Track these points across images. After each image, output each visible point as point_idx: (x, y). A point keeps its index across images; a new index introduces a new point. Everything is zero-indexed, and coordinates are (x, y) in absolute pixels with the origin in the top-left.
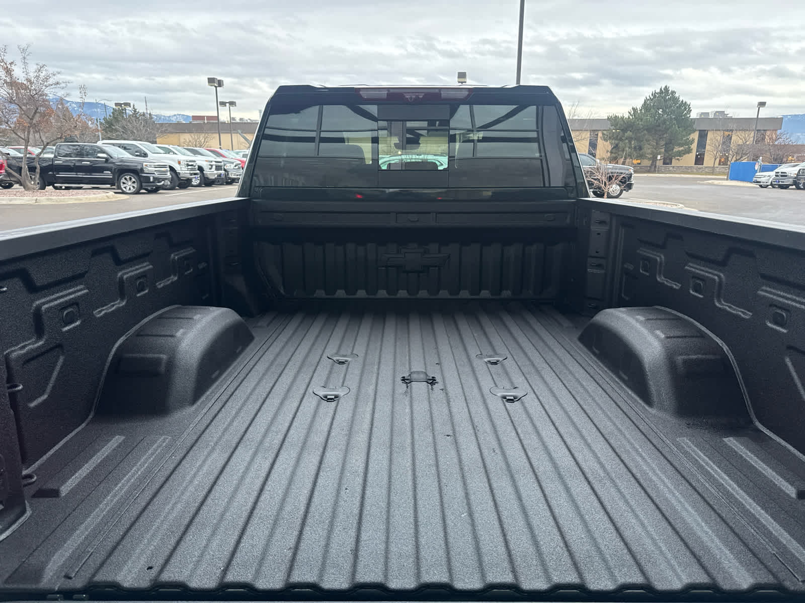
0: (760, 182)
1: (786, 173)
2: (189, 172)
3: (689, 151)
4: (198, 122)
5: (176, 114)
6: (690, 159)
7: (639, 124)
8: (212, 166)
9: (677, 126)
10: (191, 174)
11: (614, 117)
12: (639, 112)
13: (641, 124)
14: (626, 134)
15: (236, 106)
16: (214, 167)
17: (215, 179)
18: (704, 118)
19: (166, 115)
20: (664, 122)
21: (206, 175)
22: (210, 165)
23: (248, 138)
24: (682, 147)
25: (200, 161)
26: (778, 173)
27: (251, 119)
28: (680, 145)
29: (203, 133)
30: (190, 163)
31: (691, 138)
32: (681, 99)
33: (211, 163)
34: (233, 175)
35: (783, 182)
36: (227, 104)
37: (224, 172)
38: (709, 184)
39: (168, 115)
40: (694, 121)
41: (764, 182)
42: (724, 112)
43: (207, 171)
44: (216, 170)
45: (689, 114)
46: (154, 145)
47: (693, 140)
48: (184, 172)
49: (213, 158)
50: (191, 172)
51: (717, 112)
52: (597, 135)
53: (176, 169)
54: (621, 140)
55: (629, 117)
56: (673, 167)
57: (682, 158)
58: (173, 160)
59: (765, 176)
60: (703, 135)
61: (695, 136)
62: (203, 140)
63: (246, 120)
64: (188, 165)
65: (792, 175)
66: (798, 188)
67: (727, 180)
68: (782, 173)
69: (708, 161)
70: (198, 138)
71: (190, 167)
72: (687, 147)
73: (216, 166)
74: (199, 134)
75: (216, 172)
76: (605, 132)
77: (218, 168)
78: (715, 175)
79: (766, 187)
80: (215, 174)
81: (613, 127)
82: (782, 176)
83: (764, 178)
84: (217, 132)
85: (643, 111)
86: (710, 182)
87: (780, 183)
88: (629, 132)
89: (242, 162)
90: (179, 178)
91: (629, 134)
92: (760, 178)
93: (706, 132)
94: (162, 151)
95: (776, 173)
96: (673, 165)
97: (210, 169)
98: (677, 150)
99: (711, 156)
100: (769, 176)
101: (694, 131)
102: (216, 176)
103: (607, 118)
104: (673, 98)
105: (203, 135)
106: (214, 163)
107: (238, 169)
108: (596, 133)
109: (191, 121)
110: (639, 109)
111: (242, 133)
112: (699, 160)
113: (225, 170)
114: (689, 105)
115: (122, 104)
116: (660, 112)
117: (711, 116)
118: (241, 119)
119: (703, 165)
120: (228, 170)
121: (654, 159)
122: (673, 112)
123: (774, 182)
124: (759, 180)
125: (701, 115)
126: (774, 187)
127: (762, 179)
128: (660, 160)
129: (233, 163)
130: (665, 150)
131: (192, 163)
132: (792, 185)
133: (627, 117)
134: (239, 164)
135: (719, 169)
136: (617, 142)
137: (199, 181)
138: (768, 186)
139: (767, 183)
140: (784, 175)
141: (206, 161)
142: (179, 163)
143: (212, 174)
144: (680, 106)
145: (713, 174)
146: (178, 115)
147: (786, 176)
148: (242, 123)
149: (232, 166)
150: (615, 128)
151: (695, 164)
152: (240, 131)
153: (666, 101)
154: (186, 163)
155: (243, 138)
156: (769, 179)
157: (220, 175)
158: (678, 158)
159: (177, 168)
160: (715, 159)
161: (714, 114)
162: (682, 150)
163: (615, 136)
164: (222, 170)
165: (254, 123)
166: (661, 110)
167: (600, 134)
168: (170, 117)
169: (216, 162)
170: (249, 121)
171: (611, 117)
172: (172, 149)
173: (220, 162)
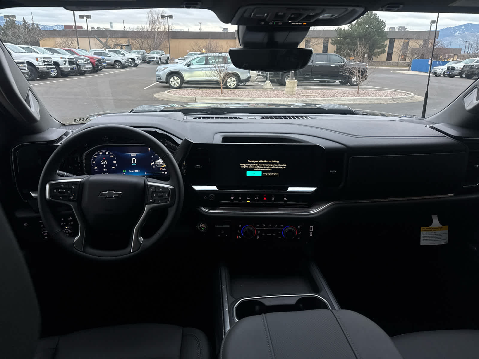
0: (436, 73)
1: (454, 67)
2: (46, 67)
3: (383, 52)
4: (69, 30)
5: (57, 25)
6: (384, 56)
7: (354, 34)
8: (66, 62)
9: (377, 35)
10: (48, 69)
11: (339, 29)
12: (354, 26)
13: (356, 34)
14: (346, 41)
15: (91, 18)
16: (67, 62)
17: (69, 71)
18: (392, 31)
19: (50, 25)
20: (370, 33)
21: (62, 68)
22: (64, 61)
23: (102, 41)
24: (380, 49)
25: (56, 58)
26: (449, 67)
27: (105, 28)
28: (379, 48)
29: (70, 37)
30: (46, 60)
31: (385, 43)
32: (380, 18)
33: (65, 60)
34: (83, 68)
35: (452, 73)
36: (85, 17)
37: (76, 66)
38: (400, 74)
39: (52, 25)
40: (387, 33)
41: (439, 73)
42: (404, 27)
43: (62, 65)
44: (69, 65)
45: (384, 28)
46: (16, 46)
47: (386, 44)
48: (42, 67)
49: (67, 56)
50: (48, 67)
51: (400, 27)
52: (328, 41)
53: (35, 65)
54: (343, 44)
55: (348, 30)
56: (374, 62)
57: (379, 56)
58: (33, 58)
59: (439, 69)
60: (392, 42)
61: (387, 42)
62: (70, 43)
63: (102, 29)
64: (44, 62)
65: (458, 69)
66: (461, 77)
67: (409, 70)
68: (452, 67)
69: (395, 58)
70: (66, 41)
71: (46, 63)
72: (383, 49)
73: (69, 62)
74: (67, 38)
75: (69, 66)
76: (333, 39)
77: (71, 63)
78: (399, 67)
79: (439, 76)
80: (69, 68)
81: (338, 36)
82: (451, 69)
83: (440, 71)
84: (76, 36)
85: (356, 26)
86: (400, 72)
87: (451, 74)
88: (348, 39)
89: (90, 58)
90: (38, 72)
91: (348, 40)
92: (436, 70)
93: (394, 39)
94: (24, 51)
95: (448, 67)
96: (374, 60)
97: (65, 64)
98: (377, 51)
99: (397, 55)
100: (442, 69)
101: (387, 39)
102: (70, 69)
103: (334, 30)
104: (375, 18)
105: (70, 39)
106: (67, 60)
107: (87, 63)
108: (327, 40)
109: (64, 29)
110: (354, 25)
111: (98, 37)
112: (389, 57)
113: (77, 64)
114: (385, 23)
115: (10, 16)
116: (367, 27)
117: (397, 30)
118: (98, 28)
119: (391, 60)
120: (80, 65)
121: (363, 57)
122: (374, 27)
123: (446, 73)
124: (435, 71)
125: (390, 29)
126: (444, 76)
127: (437, 71)
128: (366, 57)
129: (83, 59)
130: (369, 51)
131: (48, 60)
132: (458, 75)
133: (347, 30)
134: (88, 60)
135: (401, 63)
136: (340, 45)
137: (56, 73)
138: (440, 75)
139: (441, 73)
140: (453, 69)
141: (60, 58)
142: (37, 60)
143: (66, 67)
144: (379, 22)
145: (397, 66)
146: (58, 25)
147: (454, 69)
148: (99, 31)
149: (83, 61)
150: (339, 36)
151: (387, 60)
152: (96, 36)
153: (371, 19)
154: (43, 60)
155: (99, 41)
156: (442, 71)
157: (73, 68)
158: (377, 56)
159: (36, 63)
160: (399, 57)
161: (399, 28)
162: (380, 51)
163: (339, 42)
164: (74, 65)
165: (107, 31)
166: (367, 25)
167: (330, 41)
168: (53, 26)
169: (69, 59)
170: (103, 29)
171: (337, 29)
172: (34, 49)
173: (73, 59)
